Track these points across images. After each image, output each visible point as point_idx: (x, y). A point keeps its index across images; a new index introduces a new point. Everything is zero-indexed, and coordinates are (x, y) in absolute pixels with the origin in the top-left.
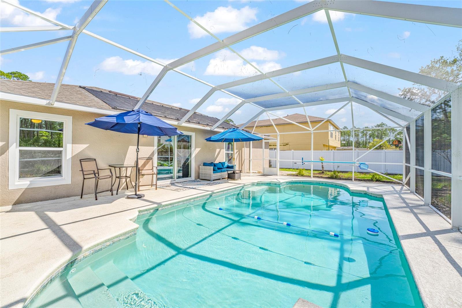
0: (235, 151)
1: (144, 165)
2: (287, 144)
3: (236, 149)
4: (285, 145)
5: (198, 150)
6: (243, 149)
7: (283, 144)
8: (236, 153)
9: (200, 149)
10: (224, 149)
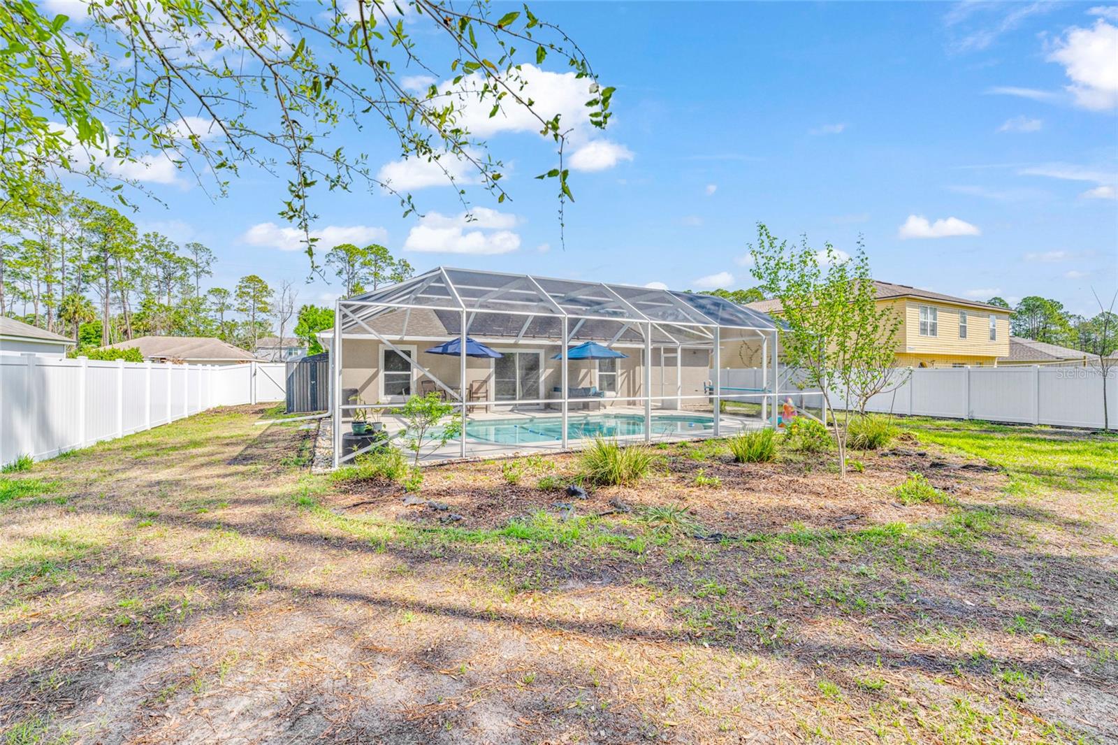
0: (620, 372)
1: (479, 388)
3: (622, 369)
5: (549, 371)
6: (637, 368)
8: (622, 375)
9: (552, 370)
10: (595, 368)
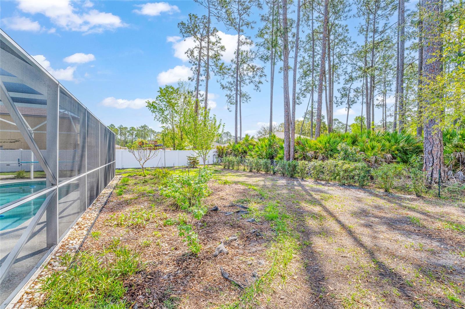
2: (17, 141)
4: (14, 142)
7: (9, 141)
